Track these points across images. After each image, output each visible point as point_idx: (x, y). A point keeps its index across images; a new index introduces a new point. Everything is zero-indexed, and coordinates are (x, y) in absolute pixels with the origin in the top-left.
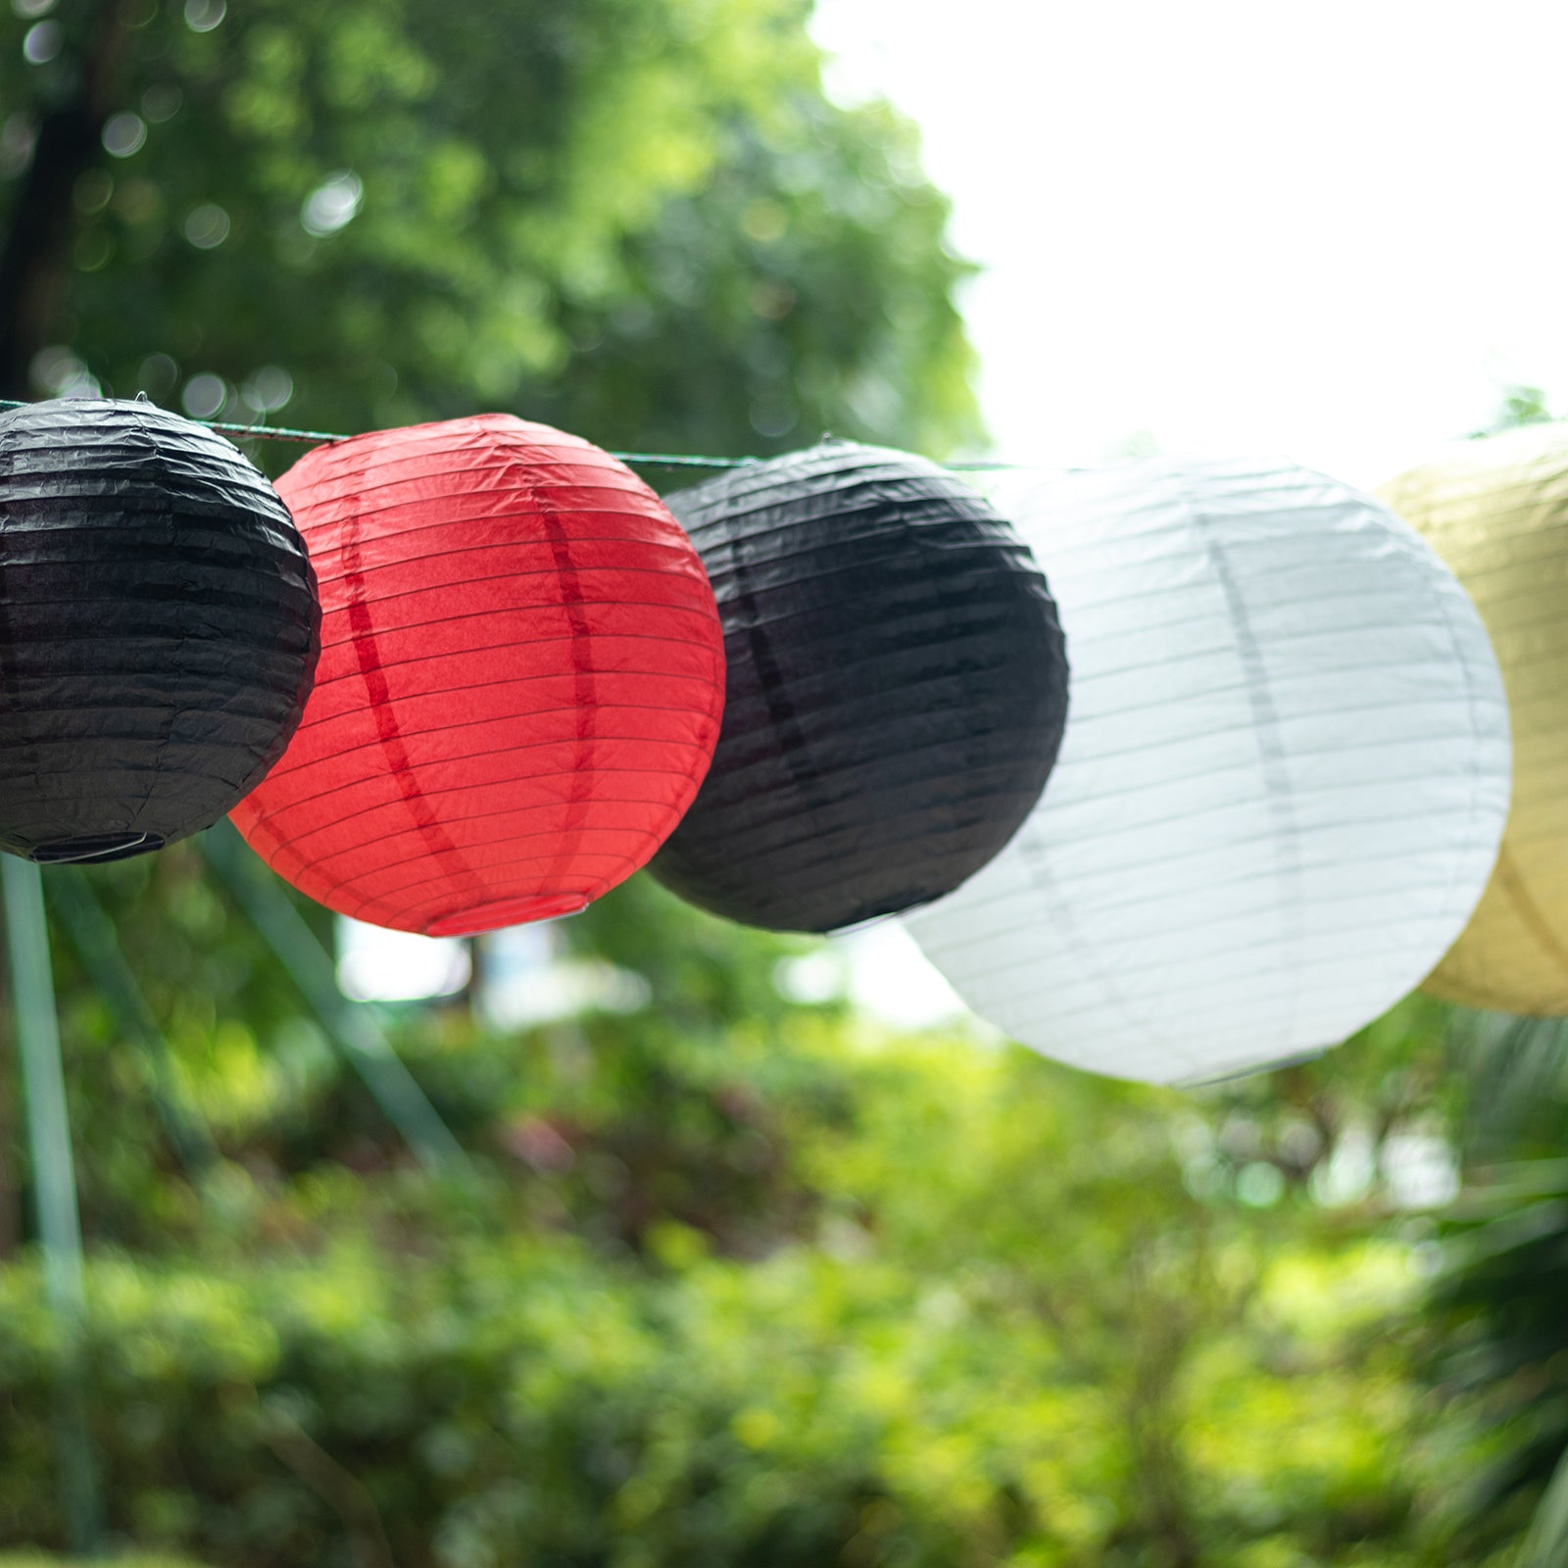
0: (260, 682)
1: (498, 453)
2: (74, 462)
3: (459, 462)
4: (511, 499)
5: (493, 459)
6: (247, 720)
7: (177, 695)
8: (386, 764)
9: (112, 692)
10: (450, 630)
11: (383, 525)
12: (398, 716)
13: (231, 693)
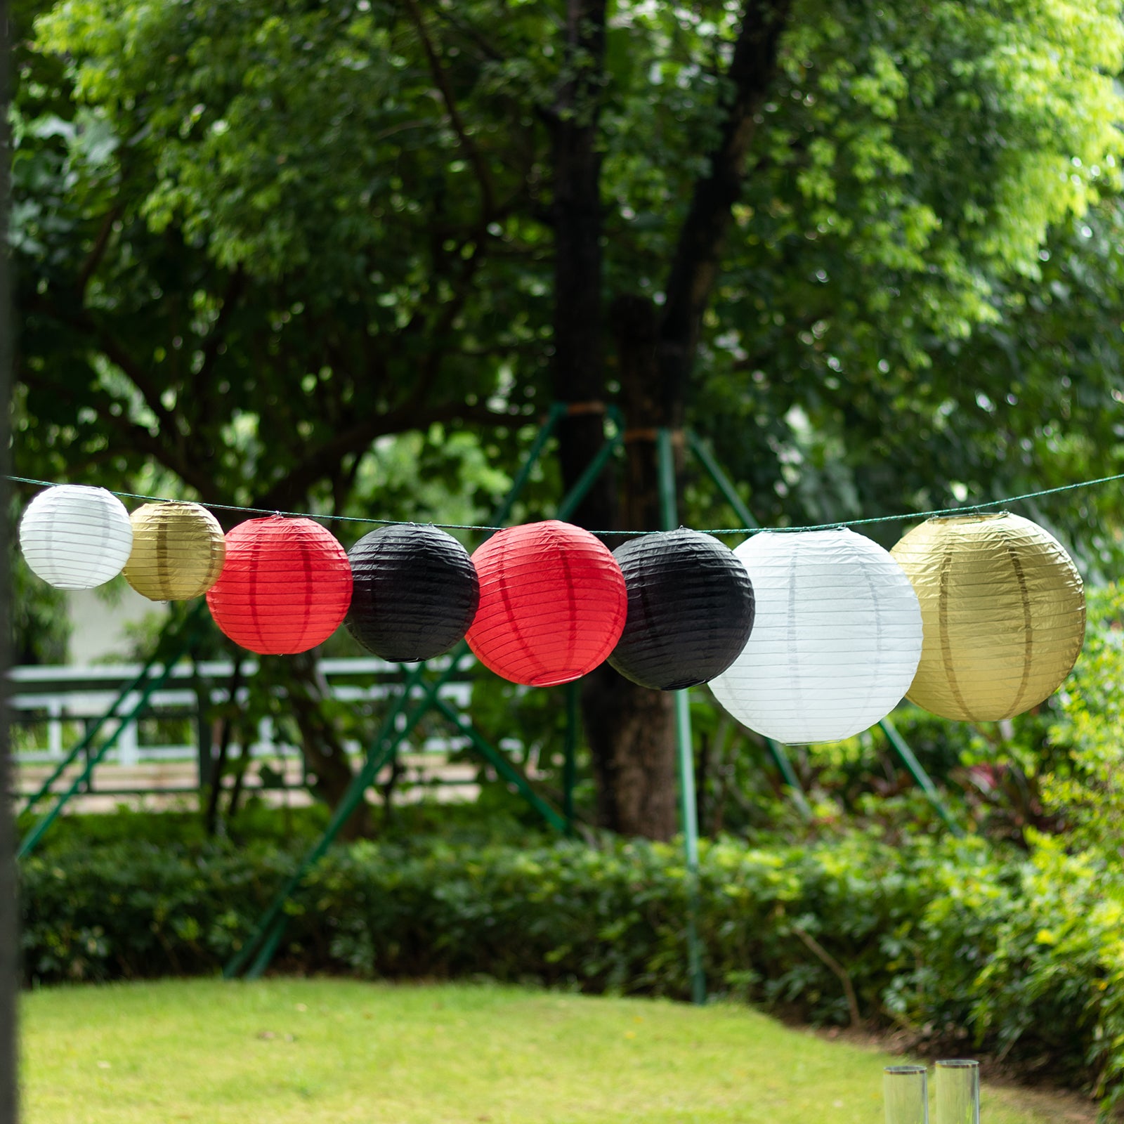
0: (451, 617)
1: (549, 532)
2: (399, 549)
3: (536, 535)
4: (550, 546)
5: (546, 534)
6: (447, 628)
7: (423, 621)
8: (511, 628)
9: (404, 619)
10: (529, 587)
11: (511, 555)
12: (514, 614)
13: (441, 621)
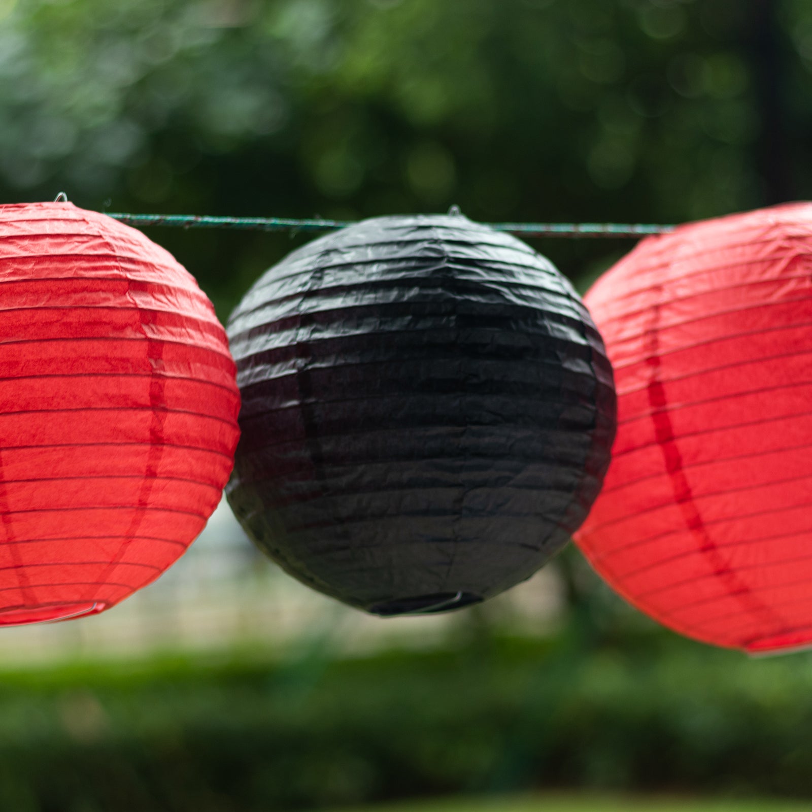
0: (544, 459)
1: (786, 244)
2: (372, 274)
3: (749, 254)
4: (791, 286)
5: (781, 249)
6: (535, 493)
7: (464, 476)
9: (406, 476)
11: (681, 313)
12: (691, 481)
13: (517, 471)
